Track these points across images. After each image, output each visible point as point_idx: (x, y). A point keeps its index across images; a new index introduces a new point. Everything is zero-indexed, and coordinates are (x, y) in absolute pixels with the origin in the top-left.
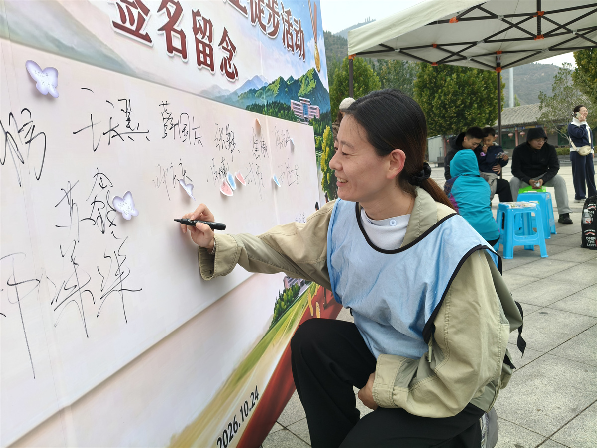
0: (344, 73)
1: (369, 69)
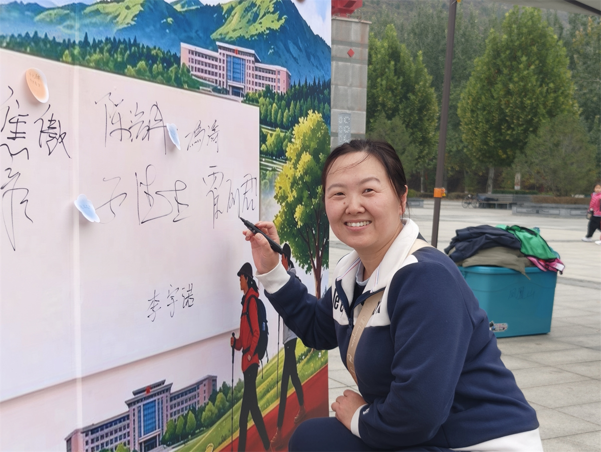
0: (505, 36)
1: (551, 34)
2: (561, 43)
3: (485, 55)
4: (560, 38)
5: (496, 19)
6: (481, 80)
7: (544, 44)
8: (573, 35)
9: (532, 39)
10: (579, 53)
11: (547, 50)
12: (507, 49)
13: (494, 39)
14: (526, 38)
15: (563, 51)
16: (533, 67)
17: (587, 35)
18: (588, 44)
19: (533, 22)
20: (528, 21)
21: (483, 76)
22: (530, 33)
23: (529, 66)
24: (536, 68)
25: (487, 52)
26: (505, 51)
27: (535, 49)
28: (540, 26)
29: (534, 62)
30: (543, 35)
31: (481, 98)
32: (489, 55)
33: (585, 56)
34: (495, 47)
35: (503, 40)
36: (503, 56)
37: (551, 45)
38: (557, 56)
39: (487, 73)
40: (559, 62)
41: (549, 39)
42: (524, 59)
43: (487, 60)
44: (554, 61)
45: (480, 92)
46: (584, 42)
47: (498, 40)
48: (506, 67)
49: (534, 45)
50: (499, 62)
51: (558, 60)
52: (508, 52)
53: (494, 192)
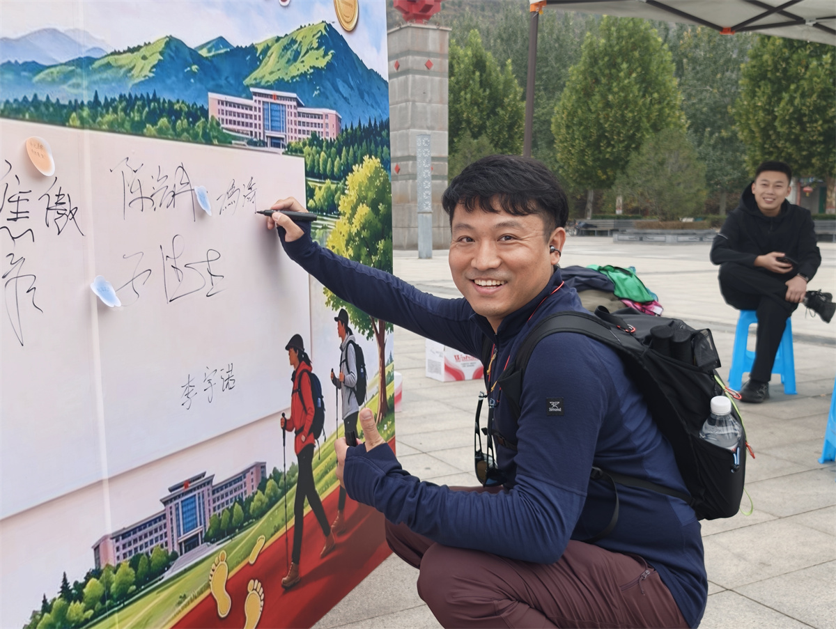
0: (603, 41)
1: (655, 36)
2: (666, 47)
3: (581, 63)
4: (665, 41)
5: (593, 20)
6: (577, 91)
7: (647, 49)
8: (679, 37)
9: (634, 44)
10: (687, 57)
11: (651, 55)
12: (606, 55)
13: (591, 44)
14: (627, 42)
15: (669, 56)
16: (634, 75)
17: (696, 36)
18: (696, 46)
19: (634, 23)
20: (629, 22)
21: (578, 87)
22: (631, 36)
23: (630, 74)
24: (639, 76)
25: (583, 59)
26: (603, 58)
27: (636, 54)
28: (643, 27)
29: (635, 69)
30: (646, 38)
31: (576, 112)
32: (585, 62)
33: (694, 61)
34: (592, 53)
35: (600, 45)
36: (601, 63)
37: (654, 49)
38: (662, 61)
39: (583, 84)
40: (664, 69)
41: (652, 42)
42: (625, 66)
43: (583, 68)
44: (658, 68)
45: (576, 105)
46: (692, 45)
47: (595, 45)
48: (604, 76)
49: (635, 50)
50: (596, 70)
51: (662, 66)
52: (606, 59)
53: (594, 217)
